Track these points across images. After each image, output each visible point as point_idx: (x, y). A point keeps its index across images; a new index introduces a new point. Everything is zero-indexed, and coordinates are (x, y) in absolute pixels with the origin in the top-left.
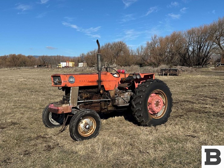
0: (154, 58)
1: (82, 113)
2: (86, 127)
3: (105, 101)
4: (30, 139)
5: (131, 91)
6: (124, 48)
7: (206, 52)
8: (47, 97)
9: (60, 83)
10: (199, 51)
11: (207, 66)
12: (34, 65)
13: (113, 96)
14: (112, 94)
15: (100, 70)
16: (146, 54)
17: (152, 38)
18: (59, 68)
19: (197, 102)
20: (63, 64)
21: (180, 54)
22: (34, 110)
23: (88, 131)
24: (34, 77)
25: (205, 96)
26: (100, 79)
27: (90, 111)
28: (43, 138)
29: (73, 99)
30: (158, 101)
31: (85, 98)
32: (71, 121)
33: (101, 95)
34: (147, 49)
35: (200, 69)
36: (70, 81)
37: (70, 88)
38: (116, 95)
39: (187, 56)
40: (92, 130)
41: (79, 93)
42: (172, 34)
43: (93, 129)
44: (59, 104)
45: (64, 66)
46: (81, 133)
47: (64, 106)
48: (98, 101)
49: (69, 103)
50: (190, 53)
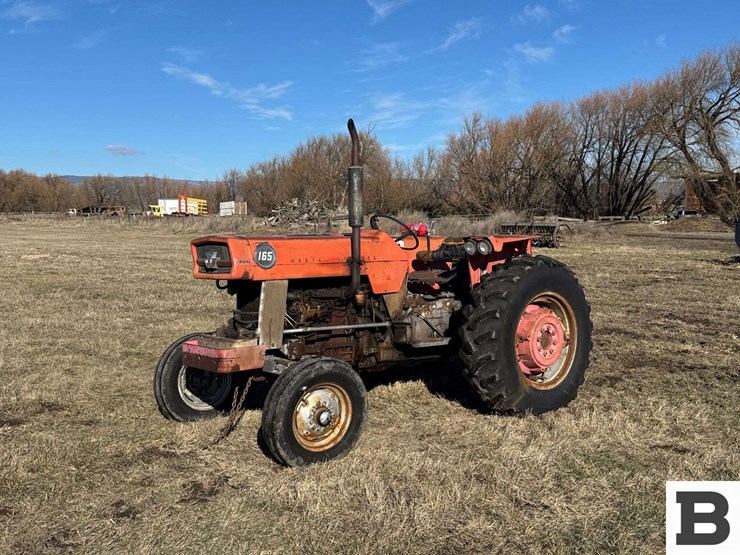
0: (473, 188)
1: (306, 371)
2: (318, 420)
3: (372, 330)
4: (122, 461)
5: (452, 294)
6: (371, 154)
7: (638, 171)
8: (141, 316)
9: (226, 265)
10: (618, 170)
11: (643, 215)
12: (67, 207)
13: (398, 315)
14: (393, 304)
15: (357, 222)
16: (446, 174)
17: (466, 122)
18: (153, 218)
19: (648, 334)
20: (168, 206)
21: (554, 176)
22: (105, 359)
23: (325, 431)
24: (72, 247)
25: (666, 313)
26: (357, 253)
27: (333, 364)
28: (167, 455)
29: (269, 323)
30: (548, 332)
31: (308, 320)
32: (271, 399)
33: (358, 308)
34: (448, 160)
35: (622, 226)
36: (261, 261)
37: (259, 283)
38: (406, 309)
39: (579, 183)
40: (337, 430)
41: (289, 302)
42: (531, 110)
43: (340, 425)
44: (220, 340)
45: (170, 213)
46: (303, 441)
47: (239, 345)
48: (347, 330)
49: (254, 336)
50: (588, 175)
